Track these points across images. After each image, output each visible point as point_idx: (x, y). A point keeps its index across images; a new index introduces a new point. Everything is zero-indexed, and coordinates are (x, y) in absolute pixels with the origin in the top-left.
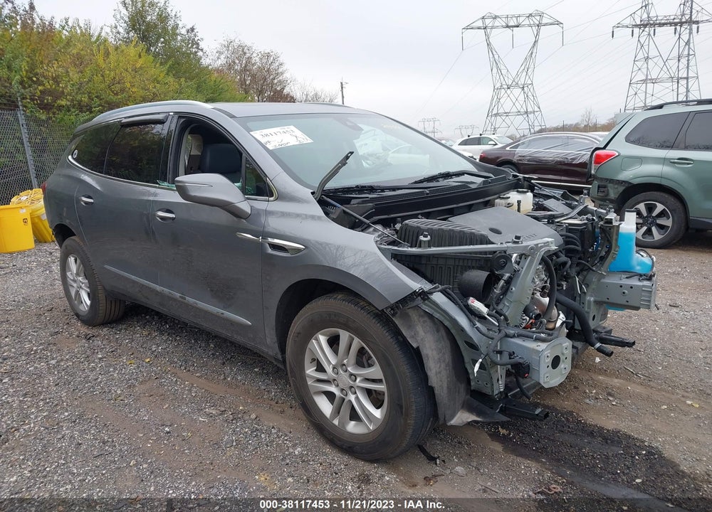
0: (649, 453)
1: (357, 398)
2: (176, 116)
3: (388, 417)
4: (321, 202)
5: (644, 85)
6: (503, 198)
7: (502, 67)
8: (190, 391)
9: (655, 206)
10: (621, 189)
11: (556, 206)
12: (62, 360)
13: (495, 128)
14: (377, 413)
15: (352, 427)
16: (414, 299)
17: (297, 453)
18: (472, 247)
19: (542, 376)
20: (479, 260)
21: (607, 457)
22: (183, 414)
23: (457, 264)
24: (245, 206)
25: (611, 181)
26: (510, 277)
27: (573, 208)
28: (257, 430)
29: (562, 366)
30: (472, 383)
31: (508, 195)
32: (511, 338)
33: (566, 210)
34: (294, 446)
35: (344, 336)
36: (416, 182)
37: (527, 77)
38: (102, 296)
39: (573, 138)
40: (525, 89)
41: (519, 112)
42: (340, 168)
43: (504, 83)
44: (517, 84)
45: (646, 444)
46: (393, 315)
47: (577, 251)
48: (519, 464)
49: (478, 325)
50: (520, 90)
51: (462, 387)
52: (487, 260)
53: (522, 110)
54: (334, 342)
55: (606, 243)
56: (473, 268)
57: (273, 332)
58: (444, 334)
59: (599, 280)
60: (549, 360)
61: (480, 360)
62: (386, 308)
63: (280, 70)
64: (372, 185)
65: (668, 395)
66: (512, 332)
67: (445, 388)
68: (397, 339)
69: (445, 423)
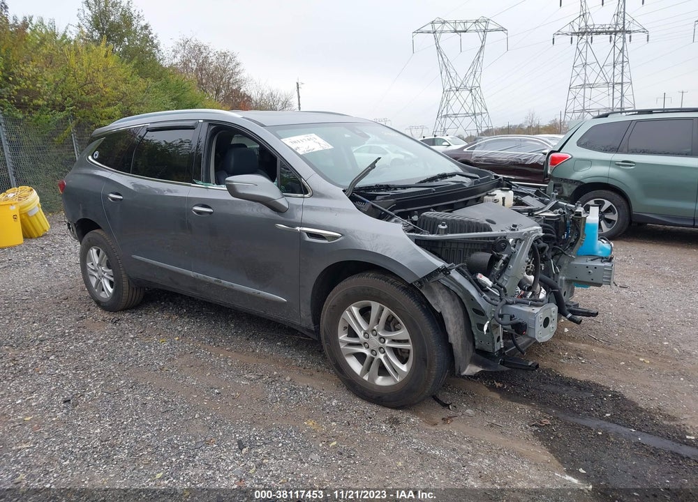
0: (614, 396)
1: (386, 357)
2: (207, 124)
3: (413, 371)
4: (353, 199)
5: (583, 89)
6: (491, 195)
7: (451, 70)
8: (226, 361)
9: (603, 203)
10: (574, 187)
11: (533, 202)
12: (98, 340)
13: (444, 129)
14: (404, 368)
15: (380, 381)
16: (438, 274)
17: (334, 404)
18: (479, 233)
19: (536, 332)
20: (483, 244)
21: (582, 400)
22: (226, 380)
23: (466, 247)
24: (283, 202)
25: (566, 180)
26: (507, 258)
27: (546, 203)
28: (295, 389)
29: (550, 325)
30: (476, 344)
31: (494, 193)
32: (511, 304)
33: (541, 205)
34: (329, 400)
35: (375, 306)
36: (421, 182)
37: (475, 80)
38: (125, 284)
39: (525, 140)
40: (473, 91)
41: (467, 113)
42: (370, 170)
43: (453, 85)
44: (465, 86)
45: (611, 389)
46: (421, 287)
47: (553, 238)
48: (515, 407)
49: (485, 295)
50: (469, 92)
51: (471, 345)
52: (489, 244)
53: (470, 112)
54: (365, 312)
55: (576, 233)
56: (479, 251)
57: (309, 307)
58: (458, 302)
59: (569, 263)
60: (542, 321)
61: (488, 322)
62: (415, 282)
63: (237, 70)
64: (388, 184)
65: (625, 355)
66: (511, 300)
67: (460, 346)
68: (422, 306)
69: (459, 374)
